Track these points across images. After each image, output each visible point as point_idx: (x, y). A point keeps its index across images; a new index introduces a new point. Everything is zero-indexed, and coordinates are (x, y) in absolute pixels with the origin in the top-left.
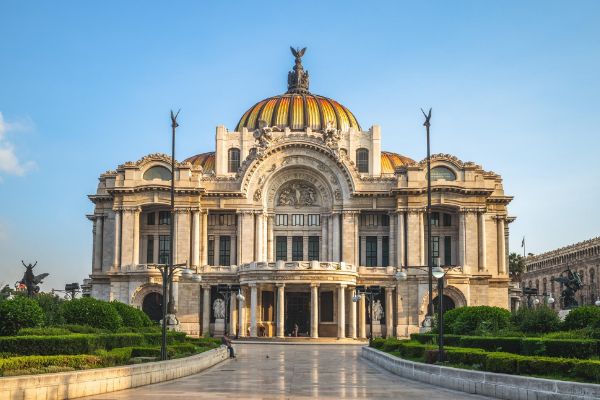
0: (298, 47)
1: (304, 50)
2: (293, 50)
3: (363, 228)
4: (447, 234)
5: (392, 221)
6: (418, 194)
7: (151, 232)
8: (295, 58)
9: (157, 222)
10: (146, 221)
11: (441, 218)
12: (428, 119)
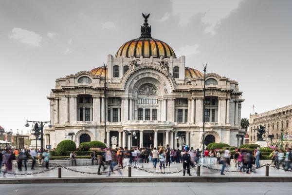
0: (146, 14)
1: (149, 15)
2: (143, 15)
3: (177, 105)
4: (213, 108)
5: (189, 103)
6: (201, 91)
7: (81, 106)
8: (144, 19)
9: (84, 102)
10: (79, 102)
11: (211, 101)
12: (205, 69)
